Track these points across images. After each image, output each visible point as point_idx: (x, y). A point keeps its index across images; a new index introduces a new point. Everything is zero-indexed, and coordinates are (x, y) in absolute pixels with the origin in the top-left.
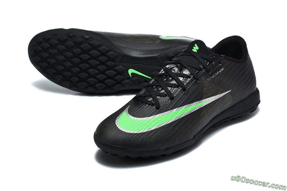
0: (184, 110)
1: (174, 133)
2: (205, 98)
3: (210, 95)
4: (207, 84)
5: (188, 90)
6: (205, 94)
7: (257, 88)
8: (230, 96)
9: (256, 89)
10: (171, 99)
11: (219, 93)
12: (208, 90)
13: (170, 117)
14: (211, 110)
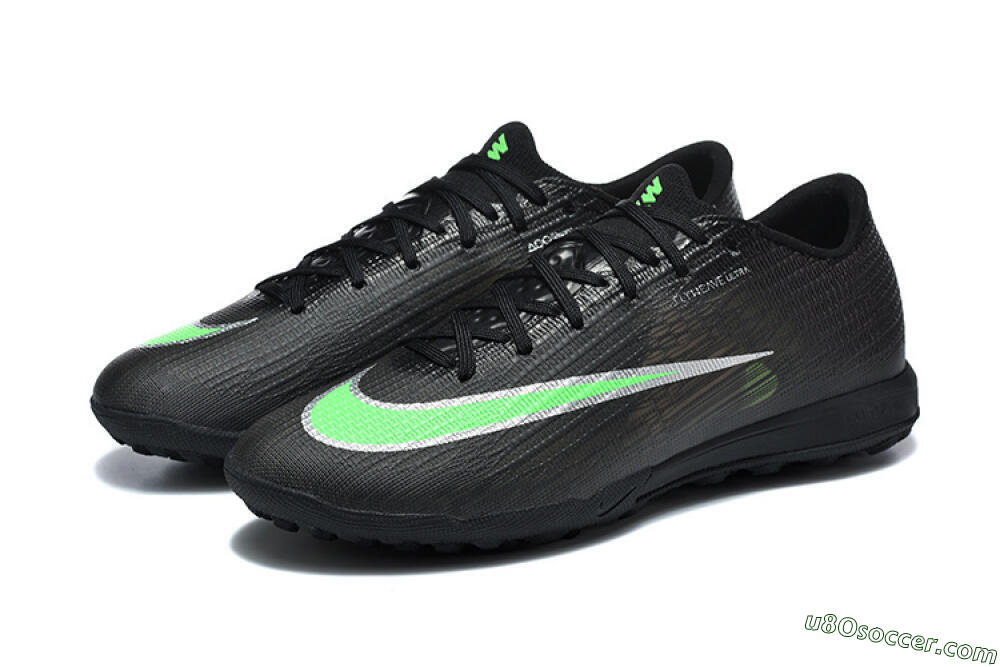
0: (562, 395)
1: (507, 469)
2: (653, 361)
3: (674, 355)
4: (670, 315)
5: (590, 327)
6: (654, 350)
7: (907, 364)
8: (768, 372)
9: (903, 367)
10: (519, 352)
11: (716, 354)
12: (668, 334)
13: (502, 412)
14: (675, 411)
